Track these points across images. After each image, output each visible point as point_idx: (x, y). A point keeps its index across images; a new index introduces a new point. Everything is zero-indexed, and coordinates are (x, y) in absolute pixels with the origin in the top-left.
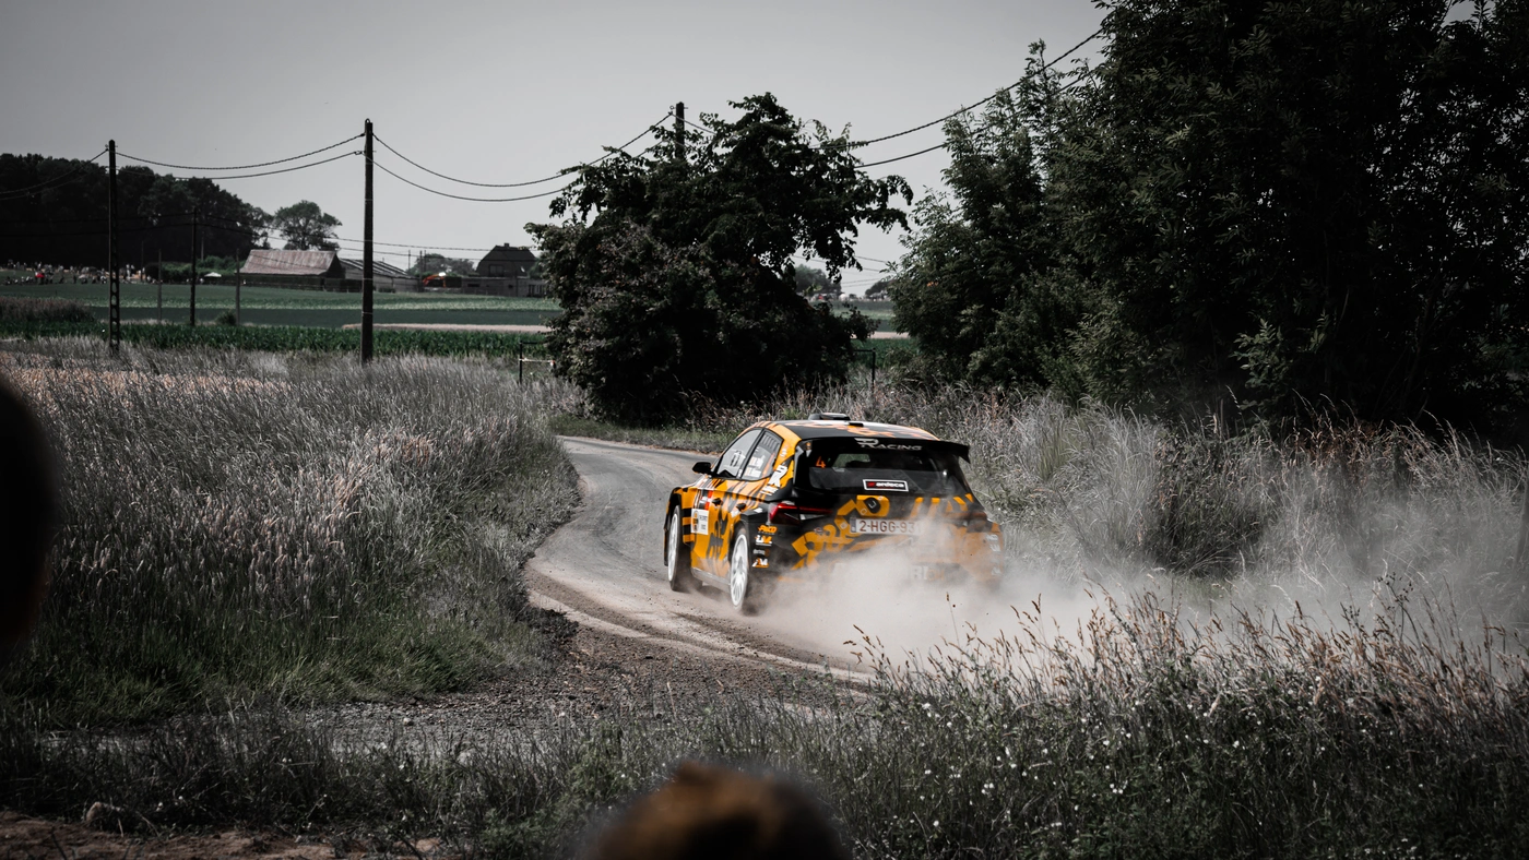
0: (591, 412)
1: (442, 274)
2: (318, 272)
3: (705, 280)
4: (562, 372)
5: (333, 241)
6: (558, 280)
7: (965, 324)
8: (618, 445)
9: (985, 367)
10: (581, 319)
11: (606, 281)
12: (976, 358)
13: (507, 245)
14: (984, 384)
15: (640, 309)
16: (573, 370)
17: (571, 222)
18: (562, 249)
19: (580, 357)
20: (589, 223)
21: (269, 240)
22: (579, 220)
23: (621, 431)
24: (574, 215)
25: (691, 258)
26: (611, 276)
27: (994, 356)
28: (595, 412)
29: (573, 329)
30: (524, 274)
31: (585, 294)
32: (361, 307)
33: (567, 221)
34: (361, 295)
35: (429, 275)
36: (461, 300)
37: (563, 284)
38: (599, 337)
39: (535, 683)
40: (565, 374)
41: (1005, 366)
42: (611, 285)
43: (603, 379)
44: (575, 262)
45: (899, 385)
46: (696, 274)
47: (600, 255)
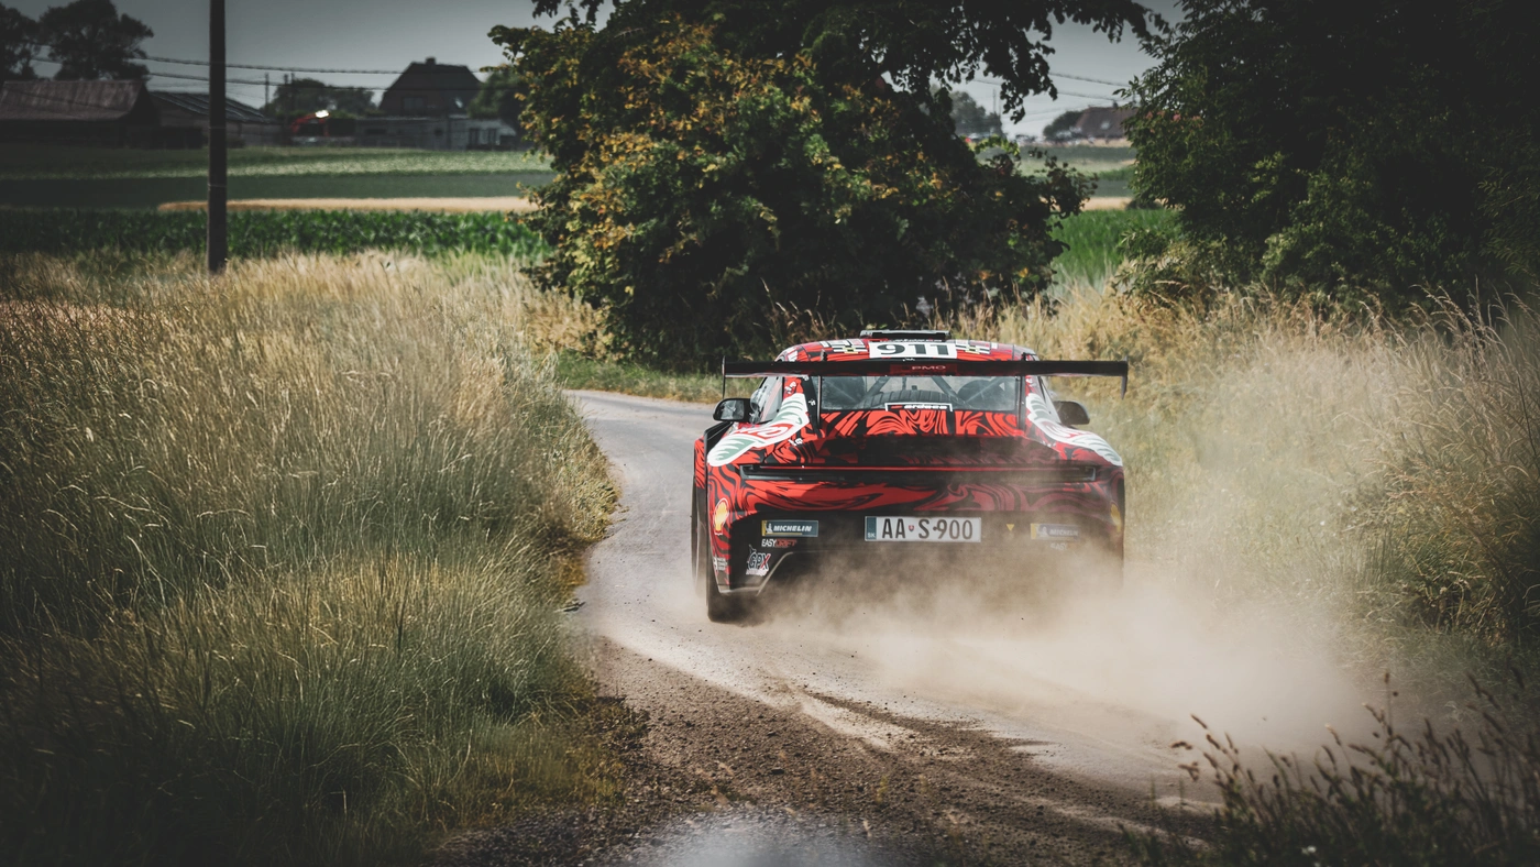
0: (607, 347)
1: (322, 114)
2: (117, 115)
3: (805, 116)
4: (557, 277)
5: (138, 61)
6: (548, 123)
7: (1260, 186)
8: (659, 403)
9: (1292, 261)
10: (590, 187)
11: (633, 122)
12: (1276, 245)
13: (431, 61)
14: (1291, 289)
15: (691, 171)
16: (578, 277)
17: (568, 23)
18: (554, 69)
19: (589, 254)
20: (600, 24)
21: (32, 63)
22: (583, 19)
23: (663, 380)
24: (574, 12)
25: (780, 80)
26: (642, 113)
27: (1306, 241)
28: (614, 348)
29: (575, 206)
30: (461, 111)
31: (596, 148)
32: (205, 172)
33: (561, 23)
34: (205, 152)
35: (300, 116)
36: (356, 157)
37: (557, 131)
38: (621, 220)
39: (591, 818)
40: (563, 284)
41: (1325, 257)
42: (641, 131)
43: (629, 290)
44: (577, 91)
45: (1145, 292)
46: (786, 108)
47: (621, 77)
